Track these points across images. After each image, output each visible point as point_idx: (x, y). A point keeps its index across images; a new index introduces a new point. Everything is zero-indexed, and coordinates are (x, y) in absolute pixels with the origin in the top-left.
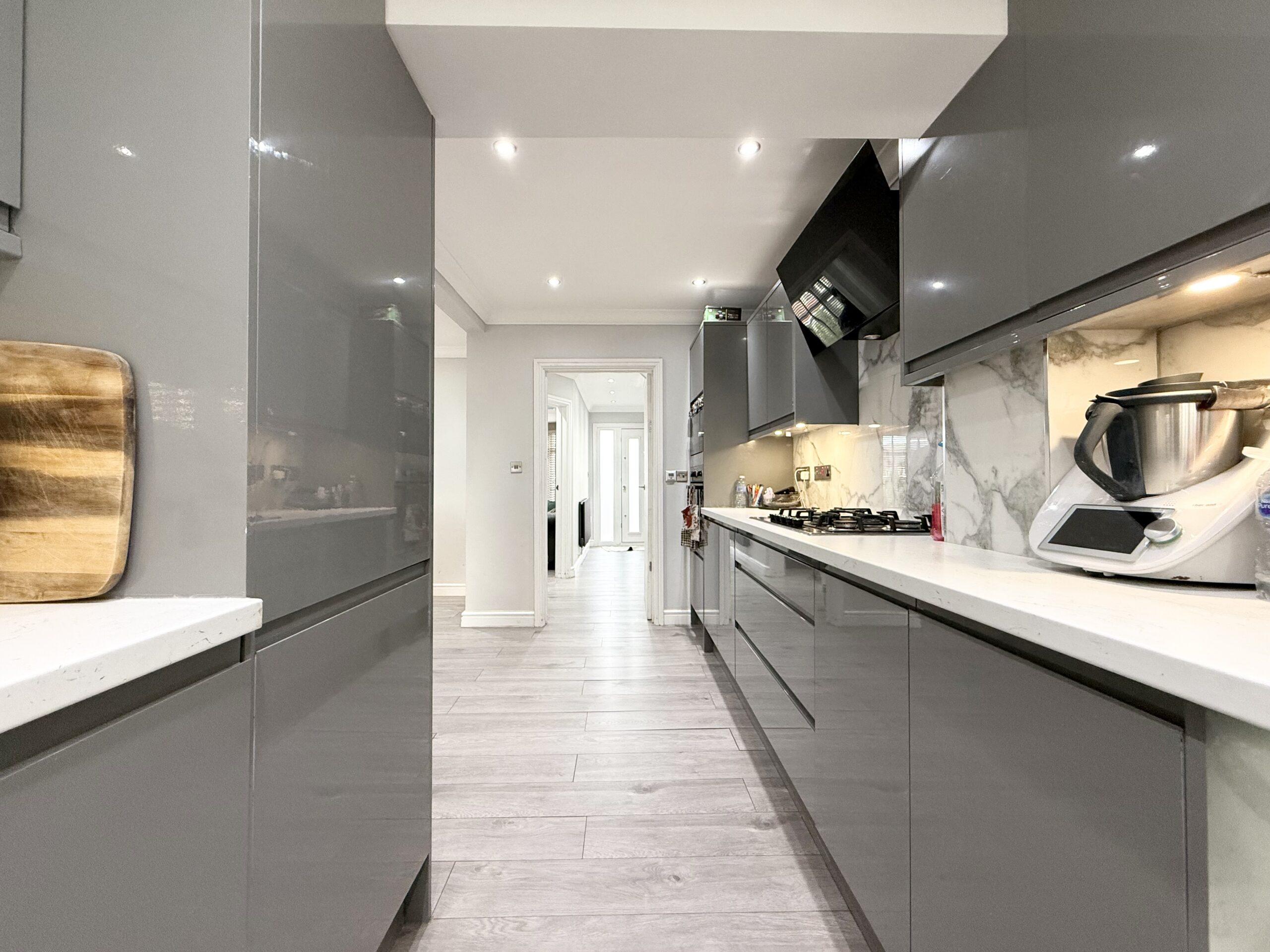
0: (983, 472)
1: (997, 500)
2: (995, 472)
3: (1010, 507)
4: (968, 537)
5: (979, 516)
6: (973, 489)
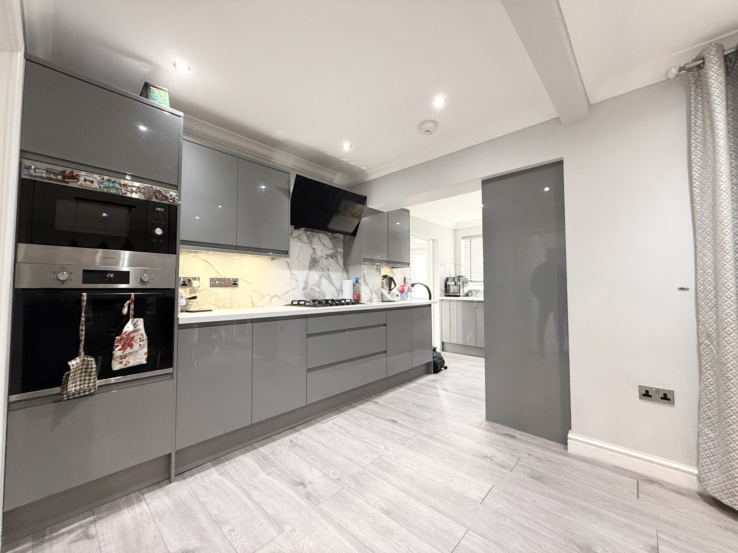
0: (371, 287)
1: (374, 292)
2: (373, 287)
3: (376, 293)
4: (368, 301)
5: (370, 296)
6: (369, 290)
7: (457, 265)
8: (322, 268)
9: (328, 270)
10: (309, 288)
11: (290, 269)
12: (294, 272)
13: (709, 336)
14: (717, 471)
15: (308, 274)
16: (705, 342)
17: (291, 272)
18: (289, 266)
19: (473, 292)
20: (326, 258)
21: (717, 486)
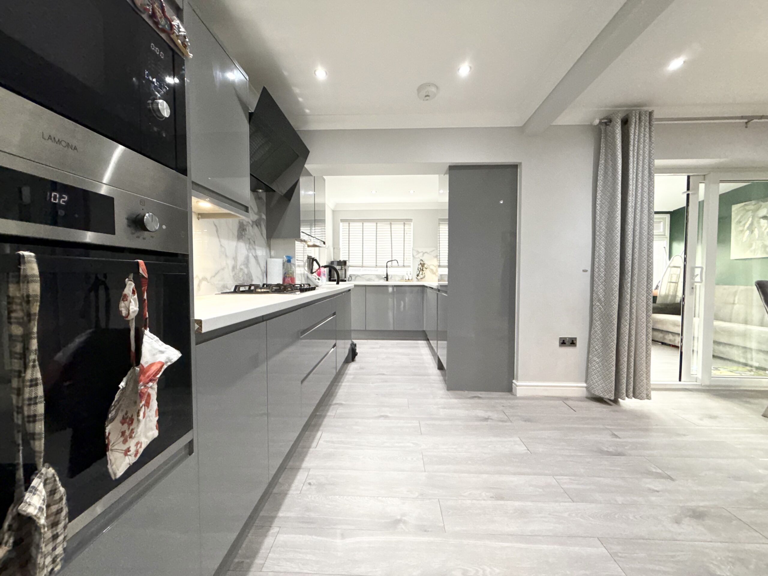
7: (335, 249)
8: (249, 239)
9: (254, 242)
10: (238, 268)
11: (218, 237)
12: (222, 241)
13: (599, 300)
14: (602, 381)
15: (236, 247)
16: (597, 304)
17: (220, 241)
18: (217, 231)
19: (352, 277)
20: (252, 226)
21: (601, 390)
